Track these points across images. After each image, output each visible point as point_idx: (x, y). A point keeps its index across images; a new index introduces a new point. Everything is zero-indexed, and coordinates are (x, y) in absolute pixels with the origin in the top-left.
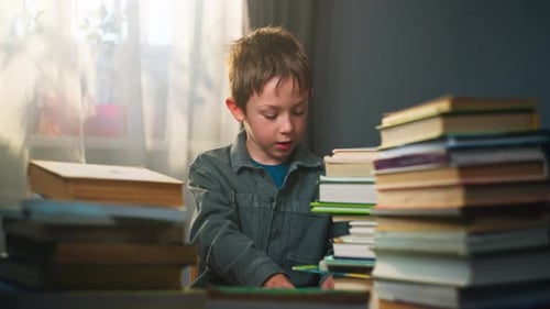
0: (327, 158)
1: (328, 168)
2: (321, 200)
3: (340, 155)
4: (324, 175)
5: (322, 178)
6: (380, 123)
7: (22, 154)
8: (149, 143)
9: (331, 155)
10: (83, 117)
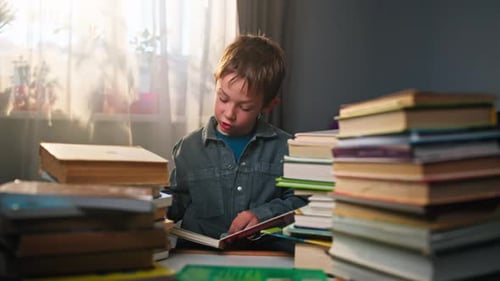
0: (290, 141)
1: (290, 148)
2: (285, 176)
3: (301, 139)
4: (288, 155)
5: (286, 158)
6: (338, 114)
7: (88, 126)
8: (174, 118)
9: (293, 138)
10: (130, 101)
